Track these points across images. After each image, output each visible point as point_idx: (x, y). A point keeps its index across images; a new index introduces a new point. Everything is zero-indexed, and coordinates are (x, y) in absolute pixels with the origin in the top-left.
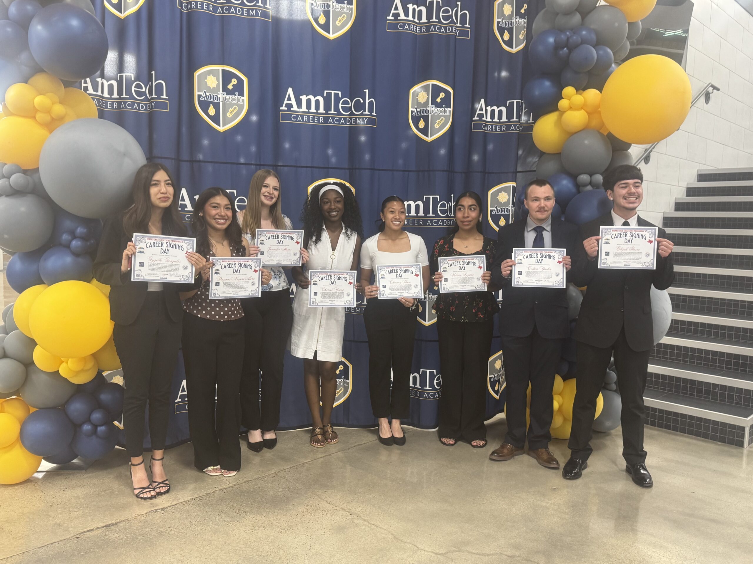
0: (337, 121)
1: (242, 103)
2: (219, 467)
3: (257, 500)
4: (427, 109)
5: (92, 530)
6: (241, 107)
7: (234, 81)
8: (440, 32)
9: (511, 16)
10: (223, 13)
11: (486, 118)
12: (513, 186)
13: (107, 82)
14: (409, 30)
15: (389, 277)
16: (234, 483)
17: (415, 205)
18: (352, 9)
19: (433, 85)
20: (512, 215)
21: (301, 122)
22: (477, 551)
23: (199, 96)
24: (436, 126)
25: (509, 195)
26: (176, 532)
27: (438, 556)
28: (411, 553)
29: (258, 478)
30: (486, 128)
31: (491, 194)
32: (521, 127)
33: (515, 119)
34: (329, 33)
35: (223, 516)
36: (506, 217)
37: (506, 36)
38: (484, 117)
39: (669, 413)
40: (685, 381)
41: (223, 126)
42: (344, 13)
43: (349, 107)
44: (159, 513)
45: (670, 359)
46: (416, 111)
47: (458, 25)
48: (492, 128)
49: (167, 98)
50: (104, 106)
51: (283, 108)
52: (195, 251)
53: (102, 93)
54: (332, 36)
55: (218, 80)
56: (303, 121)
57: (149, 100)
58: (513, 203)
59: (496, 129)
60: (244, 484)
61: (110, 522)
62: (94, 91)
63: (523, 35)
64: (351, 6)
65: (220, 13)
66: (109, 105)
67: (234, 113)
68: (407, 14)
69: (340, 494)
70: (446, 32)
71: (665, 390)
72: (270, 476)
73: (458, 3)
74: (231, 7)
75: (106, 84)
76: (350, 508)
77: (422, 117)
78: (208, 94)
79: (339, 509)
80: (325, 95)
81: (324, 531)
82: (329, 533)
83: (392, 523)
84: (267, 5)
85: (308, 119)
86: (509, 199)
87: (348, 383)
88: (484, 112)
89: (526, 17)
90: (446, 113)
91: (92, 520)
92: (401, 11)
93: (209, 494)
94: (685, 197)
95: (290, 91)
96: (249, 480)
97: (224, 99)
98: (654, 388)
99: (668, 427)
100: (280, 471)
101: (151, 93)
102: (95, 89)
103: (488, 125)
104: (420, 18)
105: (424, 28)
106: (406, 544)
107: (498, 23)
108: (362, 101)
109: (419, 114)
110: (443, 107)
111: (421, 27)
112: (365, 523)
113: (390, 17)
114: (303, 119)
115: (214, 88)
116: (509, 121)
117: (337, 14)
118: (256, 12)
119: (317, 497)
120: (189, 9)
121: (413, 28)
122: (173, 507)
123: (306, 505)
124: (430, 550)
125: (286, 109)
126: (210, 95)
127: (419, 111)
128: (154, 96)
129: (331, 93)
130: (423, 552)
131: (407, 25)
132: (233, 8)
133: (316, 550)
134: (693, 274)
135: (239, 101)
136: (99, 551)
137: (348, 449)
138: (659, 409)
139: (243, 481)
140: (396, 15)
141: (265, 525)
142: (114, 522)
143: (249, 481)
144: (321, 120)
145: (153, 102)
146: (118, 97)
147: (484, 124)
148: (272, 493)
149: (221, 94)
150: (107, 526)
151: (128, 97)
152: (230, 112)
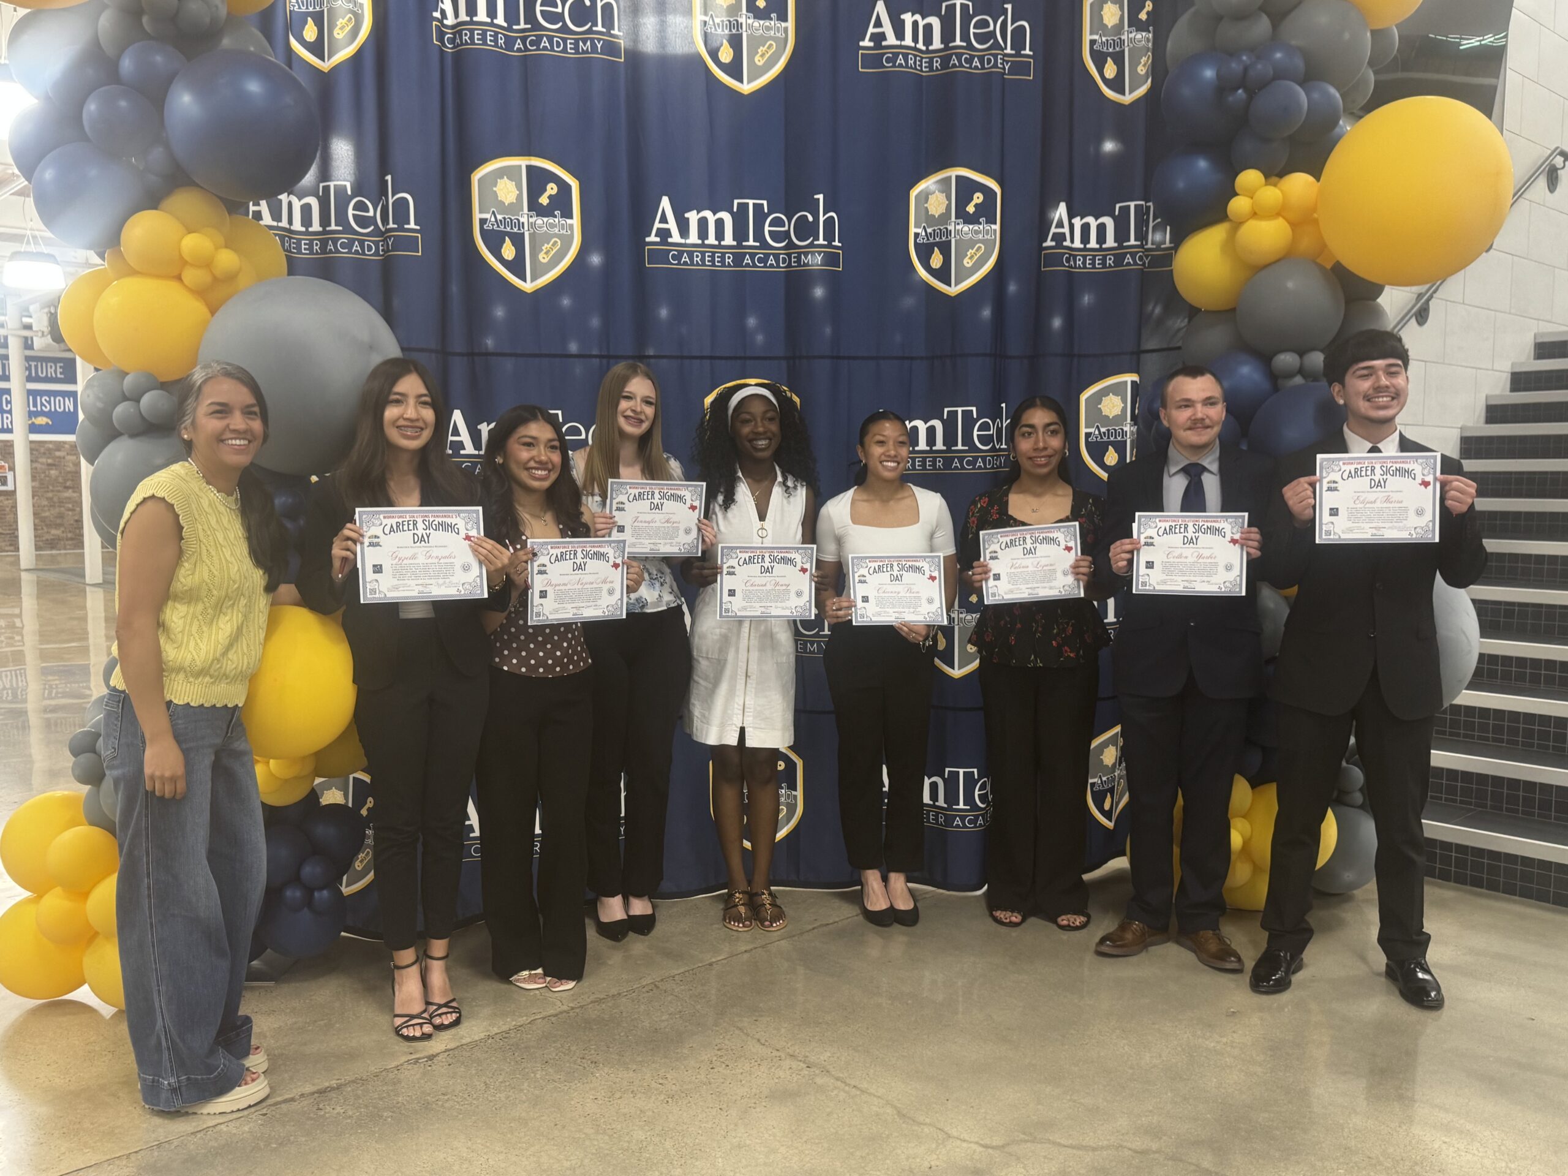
0: (760, 260)
1: (569, 232)
2: (540, 971)
3: (617, 1037)
4: (947, 229)
5: (292, 1100)
6: (567, 241)
7: (552, 189)
8: (970, 68)
9: (1118, 28)
10: (527, 49)
11: (1072, 241)
12: (1133, 382)
13: (300, 200)
14: (907, 66)
15: (875, 580)
16: (571, 1005)
17: (927, 429)
18: (786, 30)
19: (957, 177)
20: (1132, 442)
21: (688, 265)
22: (1070, 1142)
23: (483, 221)
24: (967, 263)
25: (1124, 401)
26: (458, 1102)
27: (990, 1151)
28: (934, 1146)
29: (619, 994)
30: (1072, 263)
31: (1086, 400)
32: (1147, 257)
33: (1132, 242)
34: (741, 80)
35: (550, 1070)
36: (1120, 448)
37: (1110, 71)
38: (1065, 240)
39: (1479, 852)
40: (1514, 783)
41: (532, 281)
42: (771, 38)
43: (785, 231)
44: (422, 1065)
45: (1480, 738)
46: (924, 234)
47: (1009, 51)
48: (1084, 263)
49: (418, 228)
50: (294, 248)
51: (653, 238)
52: (482, 534)
53: (290, 222)
54: (746, 88)
55: (519, 187)
56: (692, 264)
57: (382, 234)
58: (1134, 418)
59: (1093, 264)
60: (590, 1006)
61: (327, 1084)
62: (273, 219)
63: (1144, 65)
64: (784, 24)
65: (519, 50)
66: (303, 246)
67: (552, 253)
68: (900, 34)
69: (786, 1025)
70: (983, 68)
71: (1470, 803)
72: (644, 990)
73: (1006, 6)
74: (542, 36)
75: (297, 204)
76: (807, 1054)
77: (938, 244)
78: (499, 217)
79: (783, 1056)
80: (735, 210)
81: (753, 1101)
82: (764, 1104)
83: (893, 1084)
84: (614, 29)
85: (703, 259)
86: (1124, 409)
87: (795, 797)
88: (1066, 230)
89: (1151, 28)
90: (987, 234)
91: (291, 1078)
92: (888, 28)
93: (520, 1026)
94: (1508, 393)
95: (665, 203)
96: (602, 997)
97: (532, 225)
98: (1446, 799)
99: (1477, 883)
100: (662, 980)
101: (385, 220)
102: (276, 216)
103: (1075, 257)
104: (928, 40)
105: (937, 62)
106: (922, 1126)
107: (1093, 42)
108: (810, 218)
109: (931, 240)
110: (980, 223)
111: (931, 59)
112: (839, 1083)
113: (866, 43)
114: (691, 259)
115: (511, 204)
116: (1120, 247)
117: (757, 42)
118: (593, 45)
119: (737, 1032)
120: (458, 45)
121: (915, 63)
122: (451, 1052)
123: (716, 1048)
124: (972, 1140)
125: (658, 239)
126: (504, 218)
127: (930, 234)
128: (391, 225)
129: (748, 204)
130: (959, 1142)
131: (901, 56)
132: (545, 39)
133: (738, 1139)
134: (1527, 558)
135: (563, 229)
136: (306, 1141)
137: (802, 934)
138: (1457, 845)
139: (589, 1001)
140: (879, 38)
141: (635, 1089)
142: (334, 1083)
143: (601, 1000)
144: (729, 260)
145: (390, 237)
146: (321, 229)
147: (1067, 255)
148: (647, 1024)
149: (526, 216)
150: (321, 1092)
151: (340, 228)
152: (545, 251)
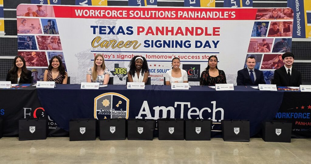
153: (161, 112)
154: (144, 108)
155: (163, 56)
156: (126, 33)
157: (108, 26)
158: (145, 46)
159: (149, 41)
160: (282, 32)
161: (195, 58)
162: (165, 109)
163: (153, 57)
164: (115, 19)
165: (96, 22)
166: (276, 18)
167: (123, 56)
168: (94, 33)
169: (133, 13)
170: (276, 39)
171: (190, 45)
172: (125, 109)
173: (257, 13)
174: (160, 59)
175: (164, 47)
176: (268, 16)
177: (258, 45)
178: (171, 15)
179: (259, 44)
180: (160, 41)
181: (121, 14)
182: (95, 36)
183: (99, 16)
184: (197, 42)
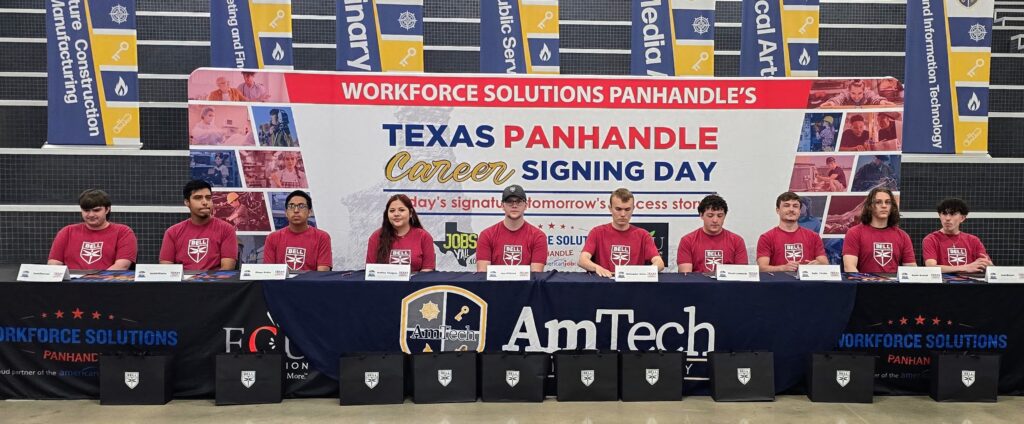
153: (563, 333)
154: (524, 323)
155: (572, 202)
156: (474, 142)
157: (430, 124)
158: (525, 177)
159: (535, 163)
160: (876, 139)
161: (655, 206)
162: (572, 327)
163: (546, 204)
164: (446, 108)
165: (397, 115)
166: (860, 104)
167: (469, 201)
168: (393, 142)
169: (494, 91)
170: (860, 157)
171: (641, 174)
172: (476, 327)
173: (812, 92)
174: (563, 211)
175: (575, 177)
176: (839, 98)
177: (816, 172)
178: (593, 96)
179: (818, 169)
180: (565, 164)
181: (463, 93)
182: (394, 150)
183: (406, 98)
184: (658, 165)
